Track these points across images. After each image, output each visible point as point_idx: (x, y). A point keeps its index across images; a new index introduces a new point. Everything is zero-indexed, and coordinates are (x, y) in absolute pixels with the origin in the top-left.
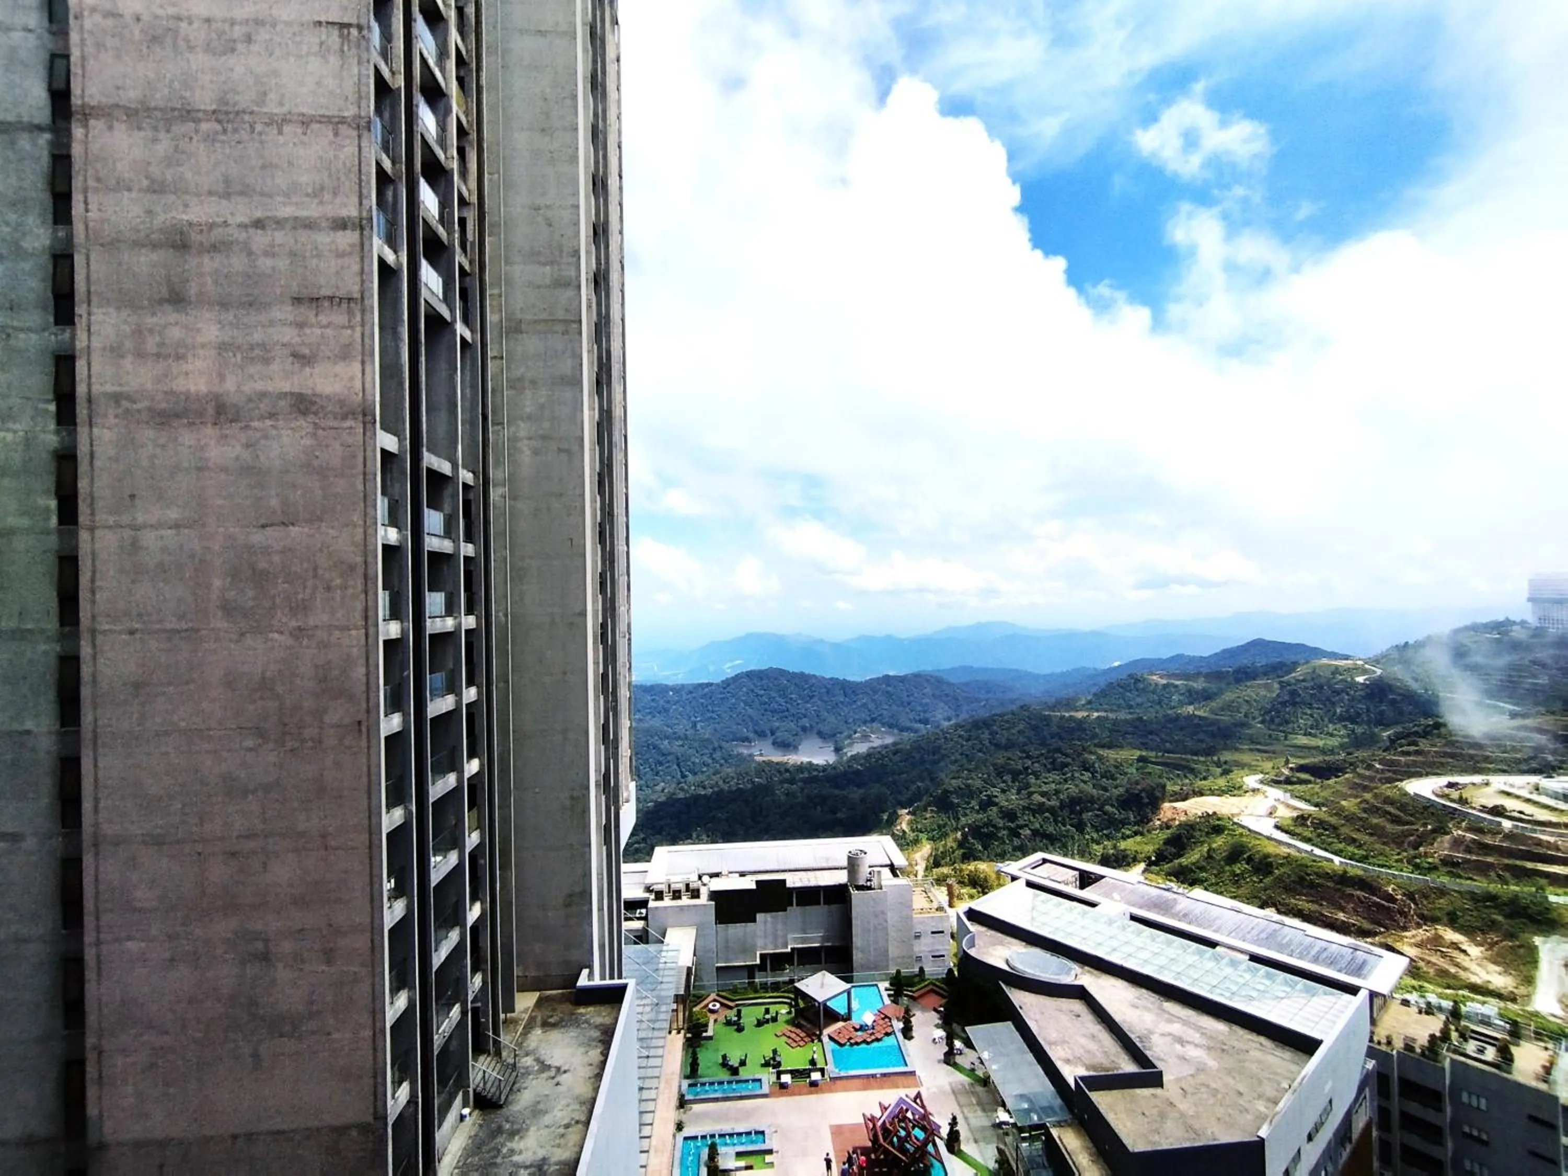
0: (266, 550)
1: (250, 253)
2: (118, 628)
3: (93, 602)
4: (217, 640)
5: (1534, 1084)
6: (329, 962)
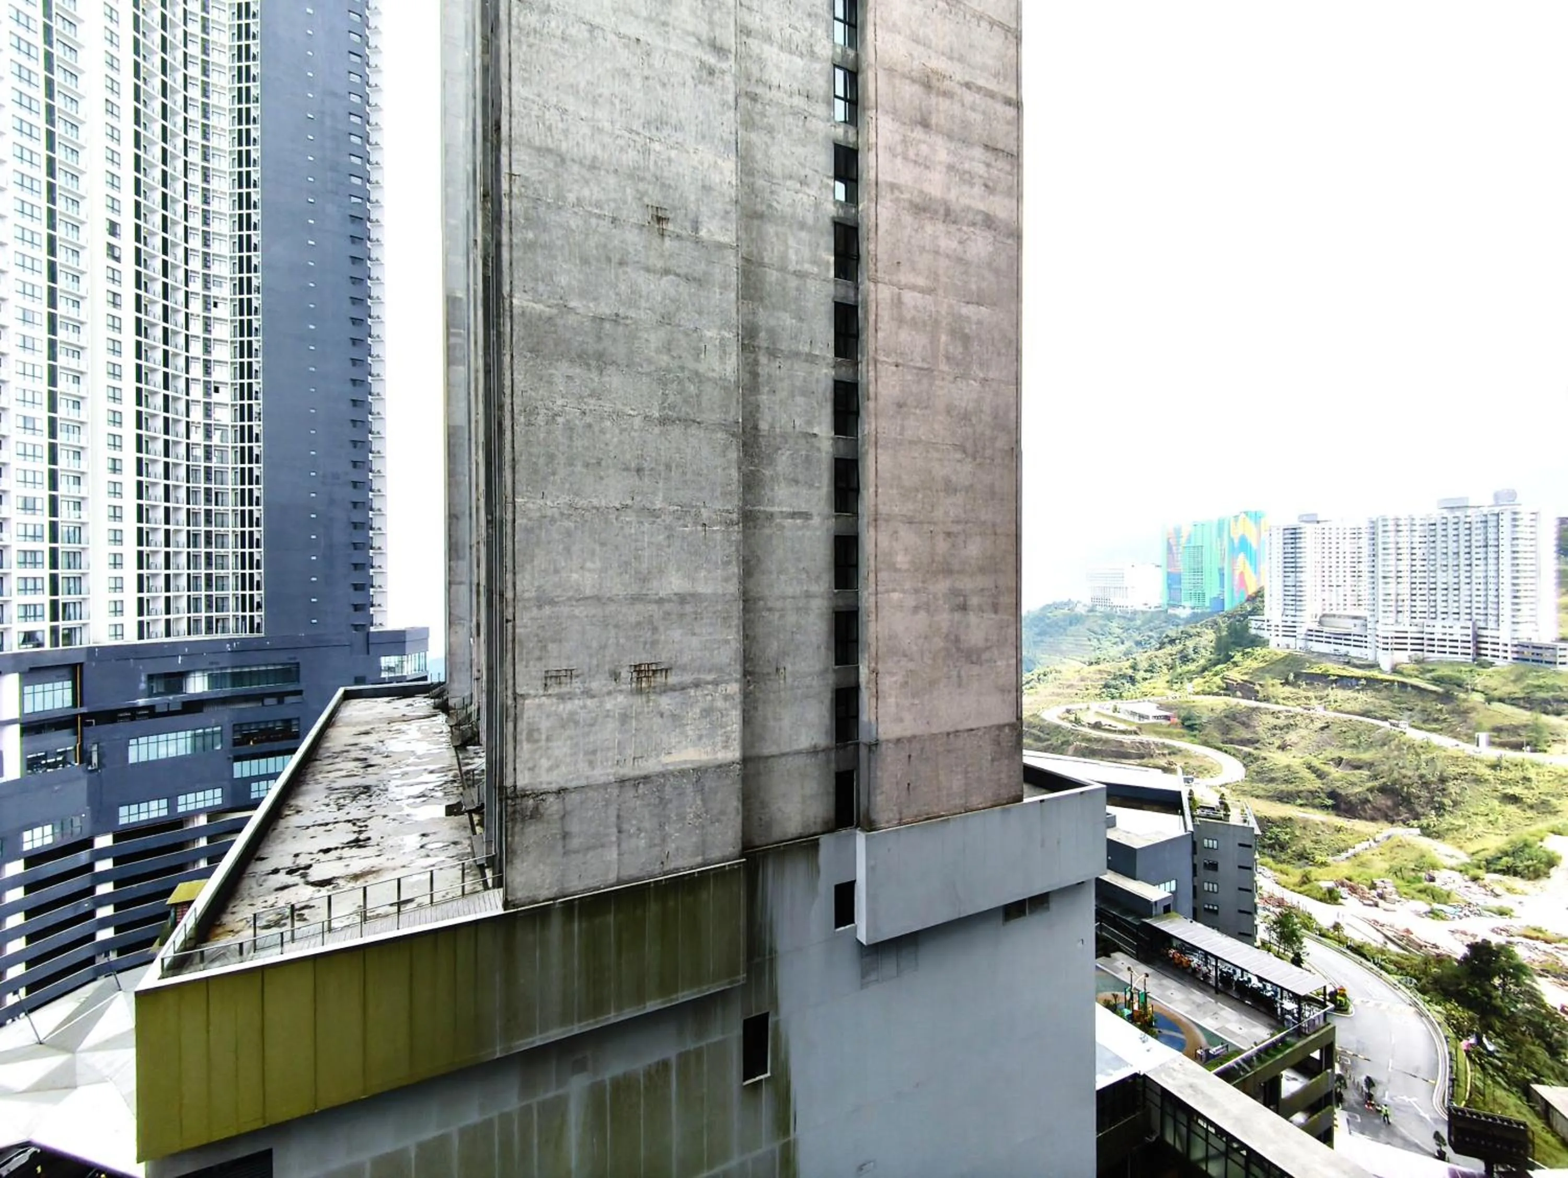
0: (968, 319)
1: (963, 105)
2: (890, 360)
3: (876, 337)
4: (943, 379)
5: (1242, 824)
6: (996, 612)
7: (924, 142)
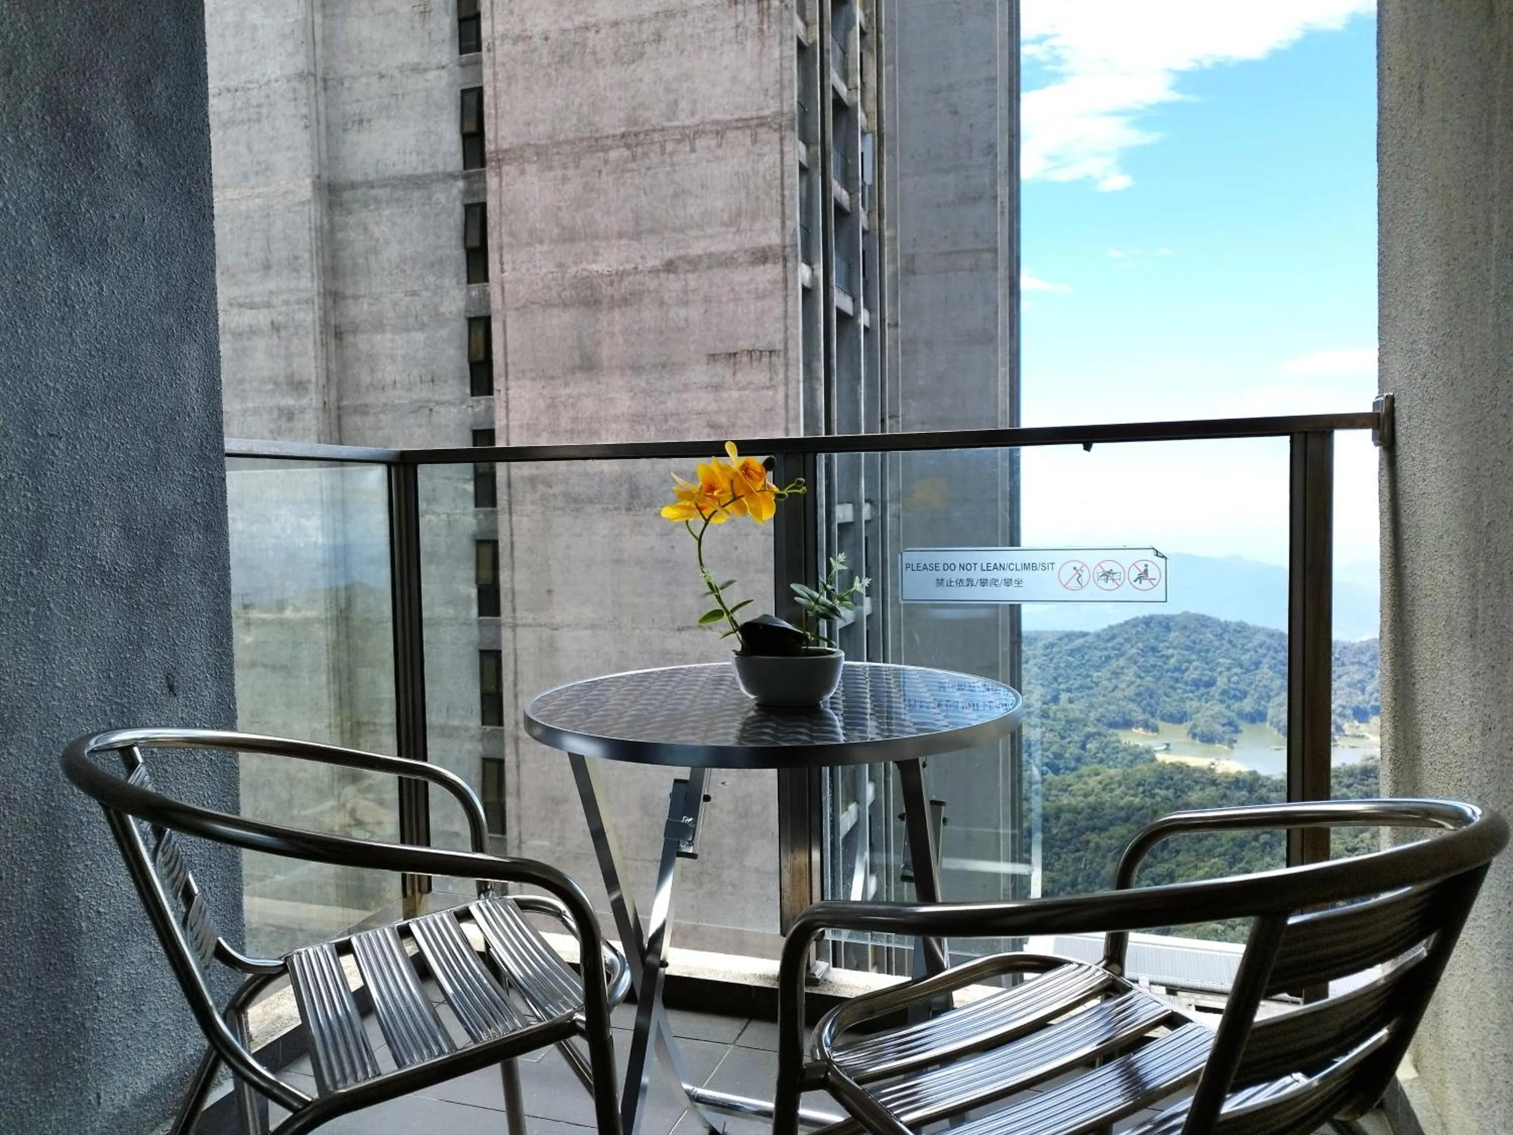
7: (588, 395)
